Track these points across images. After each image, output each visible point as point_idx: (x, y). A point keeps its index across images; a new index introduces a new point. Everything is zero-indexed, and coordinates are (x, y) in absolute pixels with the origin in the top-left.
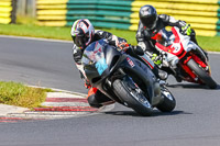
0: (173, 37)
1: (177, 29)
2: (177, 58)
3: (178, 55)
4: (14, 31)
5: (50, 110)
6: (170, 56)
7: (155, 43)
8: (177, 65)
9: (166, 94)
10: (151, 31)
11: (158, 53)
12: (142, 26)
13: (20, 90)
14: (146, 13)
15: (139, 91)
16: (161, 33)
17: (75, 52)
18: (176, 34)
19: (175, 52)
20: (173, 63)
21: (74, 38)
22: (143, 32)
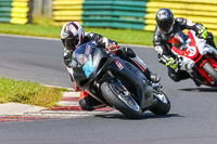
0: (189, 40)
1: (193, 33)
2: (192, 62)
3: (194, 58)
4: (30, 32)
5: (66, 109)
6: (186, 59)
7: (171, 47)
8: (193, 68)
9: (161, 97)
10: (168, 35)
11: (174, 57)
12: (159, 29)
13: (36, 90)
14: (163, 17)
15: (127, 93)
16: (177, 36)
17: (65, 54)
18: (192, 38)
19: (190, 55)
20: (189, 66)
21: (63, 40)
22: (159, 36)
